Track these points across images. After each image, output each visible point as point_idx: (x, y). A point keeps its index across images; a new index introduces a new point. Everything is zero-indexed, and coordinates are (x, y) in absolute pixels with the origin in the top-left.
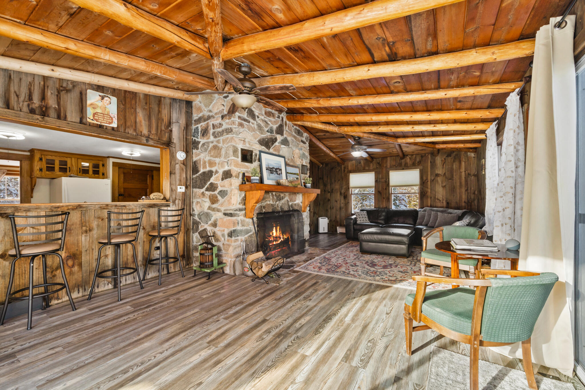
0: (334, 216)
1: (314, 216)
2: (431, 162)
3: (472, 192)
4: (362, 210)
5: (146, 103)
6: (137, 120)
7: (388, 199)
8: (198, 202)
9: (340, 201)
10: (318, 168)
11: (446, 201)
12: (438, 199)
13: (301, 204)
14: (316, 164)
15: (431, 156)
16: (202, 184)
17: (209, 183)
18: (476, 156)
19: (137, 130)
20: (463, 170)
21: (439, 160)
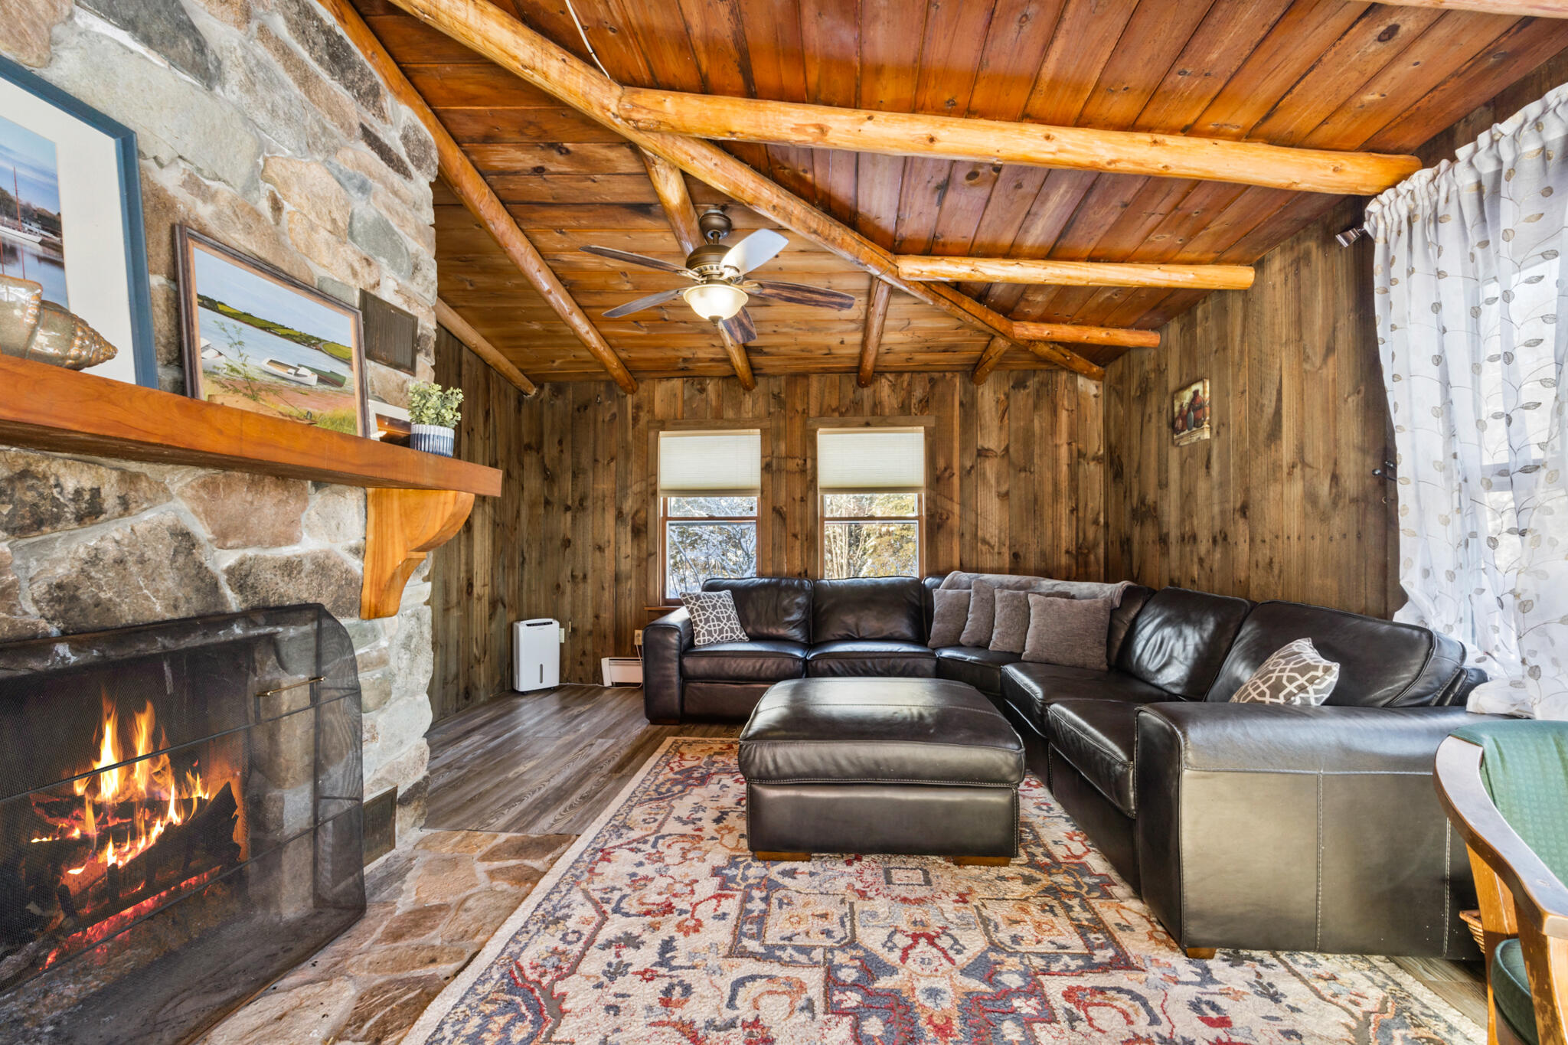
0: (590, 612)
1: (491, 617)
2: (961, 404)
3: (1090, 516)
4: (711, 587)
7: (812, 541)
9: (617, 549)
10: (520, 401)
11: (1010, 548)
12: (985, 542)
13: (356, 565)
14: (509, 380)
15: (963, 383)
18: (1100, 392)
20: (1063, 438)
21: (988, 396)
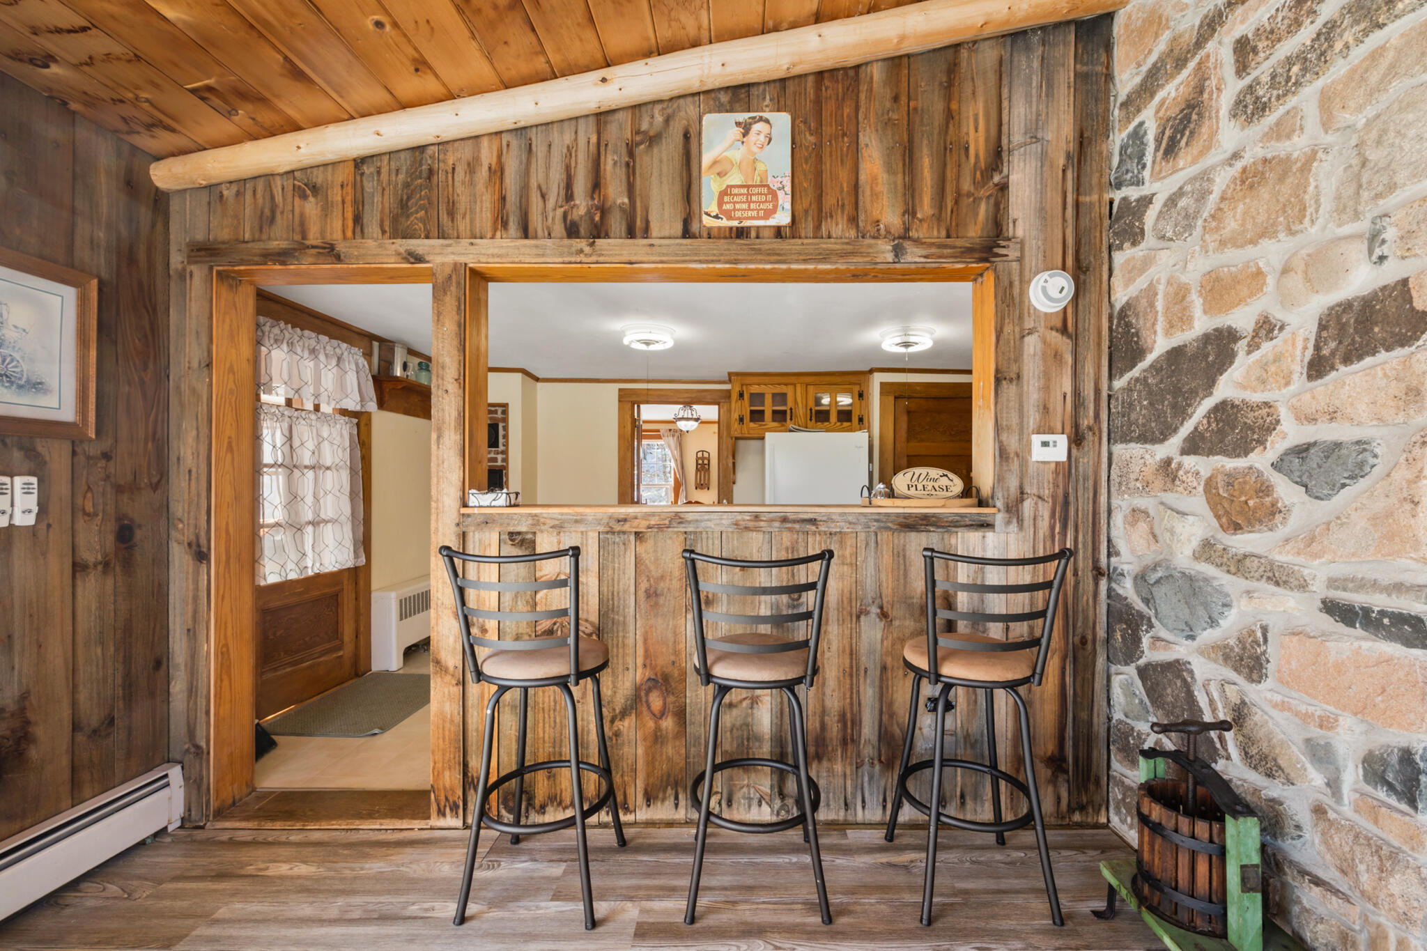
5: (896, 99)
6: (863, 177)
8: (1137, 514)
16: (1159, 416)
17: (1207, 404)
19: (862, 217)
